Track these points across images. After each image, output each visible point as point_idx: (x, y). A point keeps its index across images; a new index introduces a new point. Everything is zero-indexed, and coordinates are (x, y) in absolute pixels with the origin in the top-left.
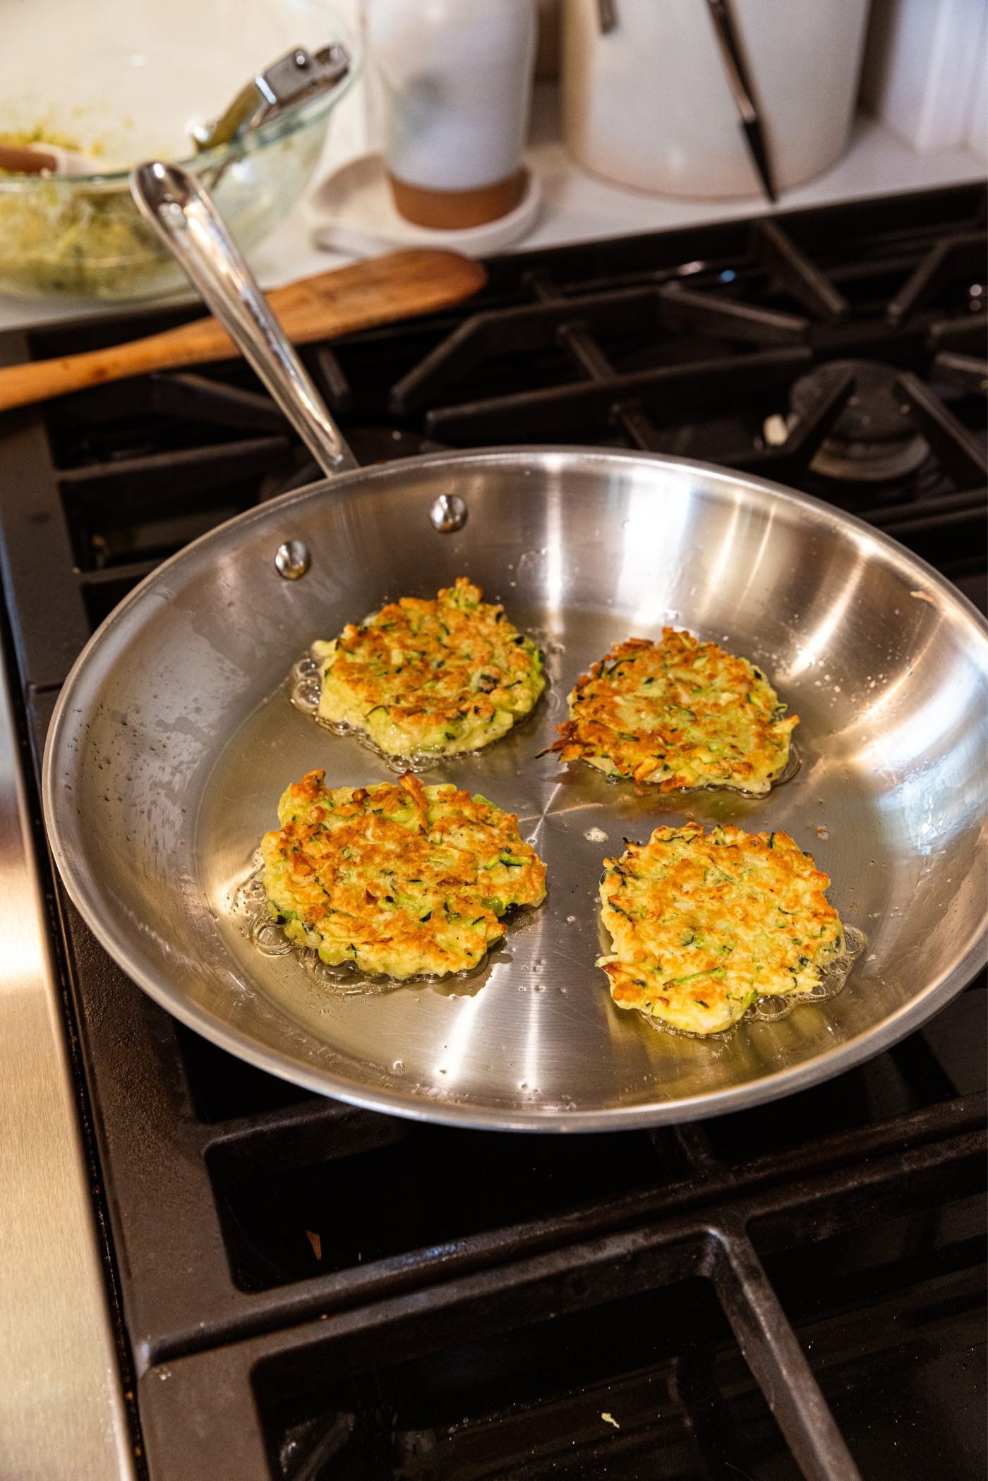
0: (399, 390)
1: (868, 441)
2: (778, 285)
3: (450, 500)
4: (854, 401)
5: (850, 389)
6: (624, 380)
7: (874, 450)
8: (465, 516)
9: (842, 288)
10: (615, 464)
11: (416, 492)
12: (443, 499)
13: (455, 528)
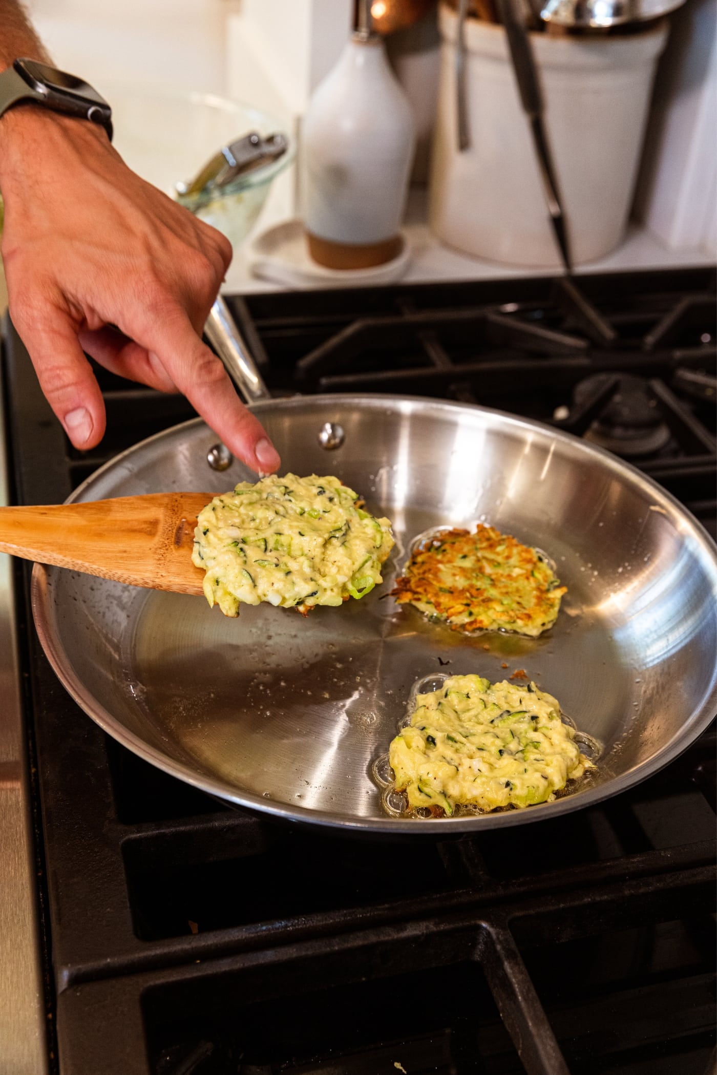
0: (304, 363)
1: (626, 426)
2: (570, 322)
3: (333, 427)
4: (617, 398)
5: (614, 389)
6: (459, 368)
7: (631, 433)
8: (342, 440)
9: (616, 327)
10: (449, 412)
11: (312, 419)
12: (328, 427)
13: (335, 447)
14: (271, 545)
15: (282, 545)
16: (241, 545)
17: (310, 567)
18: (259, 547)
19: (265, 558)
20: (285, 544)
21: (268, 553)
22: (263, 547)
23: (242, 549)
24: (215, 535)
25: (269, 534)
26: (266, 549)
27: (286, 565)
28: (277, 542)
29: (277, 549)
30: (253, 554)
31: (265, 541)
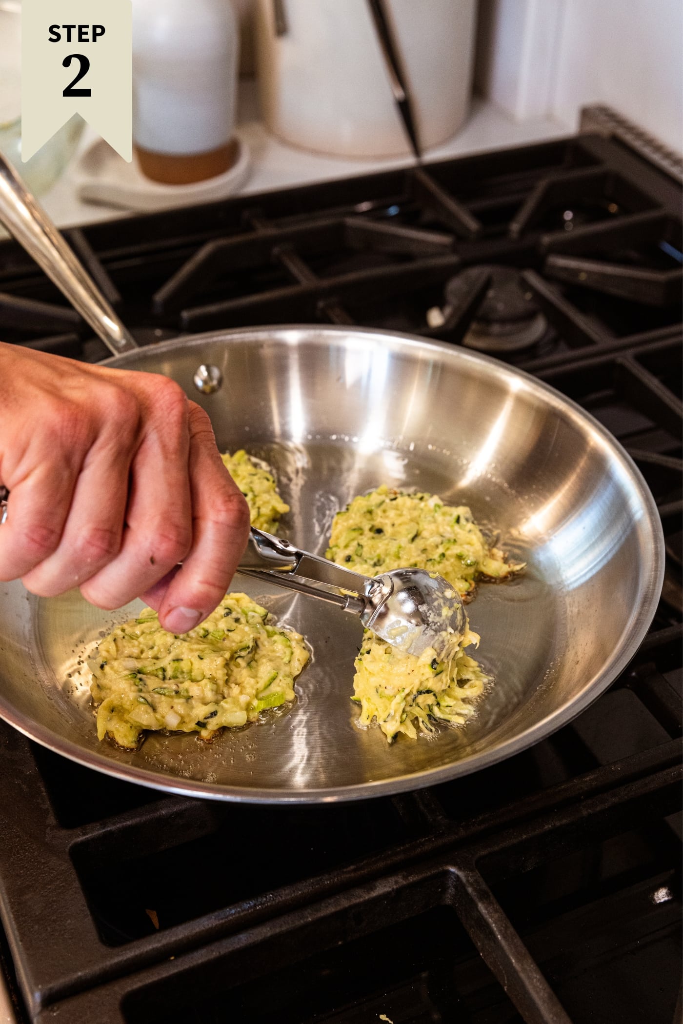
14: (169, 673)
15: (182, 672)
16: (139, 676)
17: (212, 690)
18: (157, 676)
19: (165, 686)
20: (185, 670)
21: (167, 681)
22: (161, 676)
23: (141, 680)
24: (112, 668)
25: (166, 662)
26: (164, 678)
27: (187, 691)
28: (176, 670)
29: (175, 677)
30: (153, 683)
31: (164, 670)
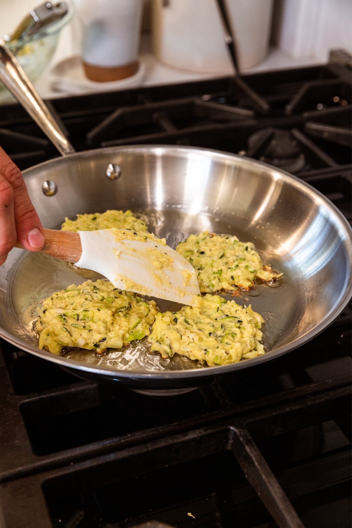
1: (280, 158)
2: (244, 102)
4: (274, 143)
5: (272, 137)
6: (181, 132)
14: (81, 317)
15: (88, 317)
16: (64, 317)
17: (104, 327)
18: (74, 318)
19: (77, 323)
20: (90, 316)
21: (79, 321)
22: (76, 318)
23: (64, 319)
24: (49, 313)
25: (80, 311)
26: (78, 320)
27: (90, 326)
28: (85, 315)
29: (84, 319)
30: (71, 321)
31: (78, 315)
